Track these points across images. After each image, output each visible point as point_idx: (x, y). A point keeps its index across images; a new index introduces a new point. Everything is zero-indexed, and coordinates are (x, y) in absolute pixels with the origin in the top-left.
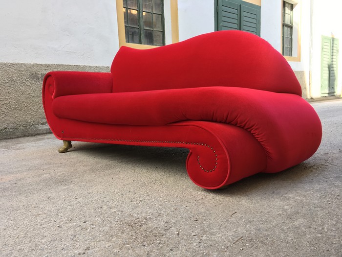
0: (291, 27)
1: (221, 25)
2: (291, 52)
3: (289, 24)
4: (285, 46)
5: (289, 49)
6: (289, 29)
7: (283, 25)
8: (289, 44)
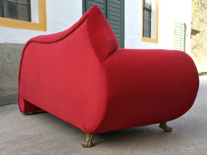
0: (150, 11)
1: (89, 3)
2: (150, 34)
3: (148, 7)
4: (145, 28)
5: (148, 30)
6: (148, 12)
7: (144, 9)
8: (148, 26)
